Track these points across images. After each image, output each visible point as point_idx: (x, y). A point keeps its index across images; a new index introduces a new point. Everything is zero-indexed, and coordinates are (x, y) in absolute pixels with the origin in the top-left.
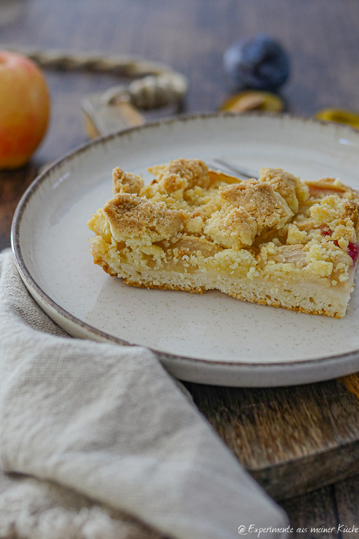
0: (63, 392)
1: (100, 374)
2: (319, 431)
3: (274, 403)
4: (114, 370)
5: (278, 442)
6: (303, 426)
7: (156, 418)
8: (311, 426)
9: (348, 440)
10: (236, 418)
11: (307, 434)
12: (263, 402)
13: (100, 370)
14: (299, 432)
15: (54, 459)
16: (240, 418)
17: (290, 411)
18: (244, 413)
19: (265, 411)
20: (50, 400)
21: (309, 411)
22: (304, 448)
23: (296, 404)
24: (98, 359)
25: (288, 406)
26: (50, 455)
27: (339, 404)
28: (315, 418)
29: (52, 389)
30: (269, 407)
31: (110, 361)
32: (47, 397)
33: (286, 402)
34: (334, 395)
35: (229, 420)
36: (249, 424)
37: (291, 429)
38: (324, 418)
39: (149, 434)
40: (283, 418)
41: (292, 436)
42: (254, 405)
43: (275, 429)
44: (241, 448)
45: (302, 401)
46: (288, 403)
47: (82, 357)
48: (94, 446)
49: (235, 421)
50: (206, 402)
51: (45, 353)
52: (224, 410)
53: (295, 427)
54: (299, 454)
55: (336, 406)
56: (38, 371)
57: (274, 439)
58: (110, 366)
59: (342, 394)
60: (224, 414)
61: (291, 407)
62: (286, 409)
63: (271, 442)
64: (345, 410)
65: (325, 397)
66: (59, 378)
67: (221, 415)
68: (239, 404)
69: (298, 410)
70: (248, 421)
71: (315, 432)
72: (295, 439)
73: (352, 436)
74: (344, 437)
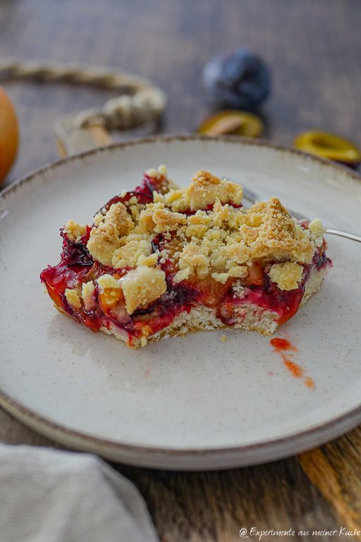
3: (240, 513)
12: (228, 511)
33: (253, 510)
42: (217, 515)
65: (297, 504)
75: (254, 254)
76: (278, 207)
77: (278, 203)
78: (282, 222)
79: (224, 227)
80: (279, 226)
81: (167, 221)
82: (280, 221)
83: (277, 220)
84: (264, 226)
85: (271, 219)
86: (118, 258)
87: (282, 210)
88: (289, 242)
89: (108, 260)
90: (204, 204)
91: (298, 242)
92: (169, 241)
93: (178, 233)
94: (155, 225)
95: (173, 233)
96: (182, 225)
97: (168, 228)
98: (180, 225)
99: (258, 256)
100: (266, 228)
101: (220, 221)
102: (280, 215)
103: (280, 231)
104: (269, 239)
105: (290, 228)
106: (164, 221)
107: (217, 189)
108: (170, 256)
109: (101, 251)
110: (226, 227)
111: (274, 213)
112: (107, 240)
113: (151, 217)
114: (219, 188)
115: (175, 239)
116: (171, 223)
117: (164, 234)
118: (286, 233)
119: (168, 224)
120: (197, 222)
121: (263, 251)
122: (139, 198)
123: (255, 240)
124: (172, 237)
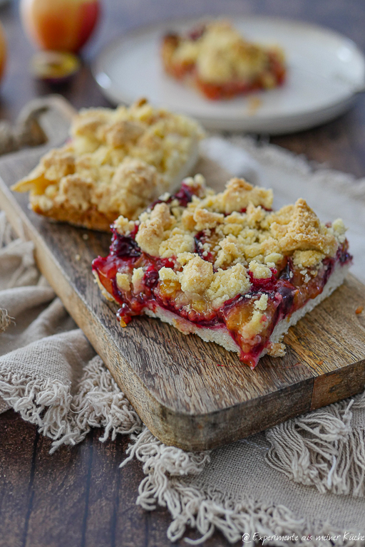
2: (259, 377)
5: (224, 390)
6: (246, 374)
8: (253, 374)
9: (286, 384)
11: (250, 381)
12: (208, 355)
14: (242, 380)
16: (188, 370)
17: (233, 362)
19: (210, 363)
22: (248, 393)
30: (213, 358)
35: (178, 373)
36: (197, 375)
37: (234, 378)
40: (228, 369)
41: (236, 384)
44: (190, 396)
49: (183, 372)
53: (239, 375)
54: (243, 398)
57: (220, 387)
60: (174, 367)
62: (229, 361)
63: (217, 390)
67: (171, 368)
68: (187, 358)
70: (196, 372)
71: (256, 379)
72: (239, 385)
73: (290, 380)
74: (282, 382)
75: (284, 248)
76: (305, 207)
77: (305, 204)
78: (309, 220)
79: (257, 227)
80: (306, 222)
81: (207, 219)
82: (307, 218)
83: (304, 218)
84: (293, 223)
85: (298, 217)
86: (165, 249)
87: (308, 210)
88: (315, 235)
89: (156, 251)
90: (238, 208)
91: (323, 236)
92: (209, 237)
93: (217, 231)
94: (195, 223)
95: (213, 230)
97: (207, 225)
98: (219, 223)
99: (287, 249)
100: (294, 225)
101: (253, 222)
102: (306, 214)
103: (307, 227)
104: (298, 233)
105: (316, 225)
106: (204, 219)
107: (250, 194)
108: (211, 249)
109: (149, 242)
110: (259, 227)
111: (301, 212)
112: (154, 233)
113: (192, 217)
114: (252, 194)
115: (214, 236)
116: (210, 221)
117: (204, 231)
118: (313, 229)
119: (207, 222)
120: (234, 221)
121: (292, 245)
122: (180, 201)
123: (284, 236)
124: (212, 234)
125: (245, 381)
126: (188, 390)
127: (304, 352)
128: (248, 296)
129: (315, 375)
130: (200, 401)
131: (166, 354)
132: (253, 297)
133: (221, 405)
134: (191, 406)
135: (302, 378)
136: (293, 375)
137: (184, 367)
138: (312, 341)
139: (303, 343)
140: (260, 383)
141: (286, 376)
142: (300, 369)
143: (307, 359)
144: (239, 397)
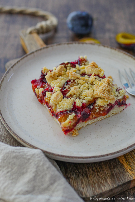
0: (13, 170)
1: (26, 163)
2: (110, 180)
3: (94, 168)
4: (31, 161)
5: (96, 185)
6: (105, 178)
7: (47, 179)
8: (108, 178)
9: (120, 183)
10: (81, 175)
11: (106, 181)
12: (90, 168)
13: (26, 161)
14: (104, 181)
15: (13, 197)
16: (82, 175)
17: (100, 172)
18: (84, 173)
19: (91, 172)
20: (9, 174)
21: (107, 171)
22: (105, 188)
23: (102, 168)
24: (24, 156)
25: (99, 169)
26: (11, 195)
27: (117, 168)
28: (109, 175)
29: (10, 169)
30: (93, 170)
31: (29, 157)
32: (8, 172)
33: (98, 168)
34: (115, 164)
35: (79, 176)
36: (86, 178)
37: (100, 180)
38: (112, 174)
39: (45, 185)
40: (98, 175)
41: (101, 183)
42: (87, 169)
43: (95, 179)
44: (83, 188)
45: (104, 167)
46: (99, 168)
47: (19, 156)
48: (27, 192)
49: (81, 177)
50: (70, 169)
51: (5, 155)
52: (77, 172)
53: (102, 179)
54: (104, 190)
55: (116, 169)
56: (4, 162)
57: (95, 184)
58: (29, 159)
59: (118, 164)
60: (77, 174)
61: (100, 170)
62: (99, 171)
63: (94, 185)
64: (119, 171)
65: (112, 165)
66: (12, 165)
67: (76, 174)
68: (82, 169)
69: (103, 171)
70: (85, 176)
71: (109, 180)
72: (102, 183)
73: (122, 182)
74: (119, 182)
80: (105, 89)
85: (104, 86)
89: (50, 83)
90: (90, 73)
93: (76, 81)
94: (69, 76)
95: (74, 80)
96: (78, 78)
99: (95, 96)
100: (101, 88)
101: (91, 81)
107: (95, 69)
108: (69, 88)
111: (106, 84)
112: (52, 77)
114: (96, 69)
115: (74, 82)
116: (74, 77)
117: (71, 80)
118: (106, 92)
122: (71, 65)
123: (96, 91)
124: (73, 82)
125: (105, 182)
126: (82, 185)
127: (128, 167)
128: (68, 112)
129: (132, 179)
130: (87, 191)
131: (74, 167)
132: (70, 113)
133: (95, 193)
134: (84, 193)
135: (126, 181)
136: (123, 179)
137: (81, 174)
138: (131, 162)
139: (127, 163)
140: (110, 182)
141: (120, 179)
142: (126, 176)
143: (129, 171)
144: (102, 190)
